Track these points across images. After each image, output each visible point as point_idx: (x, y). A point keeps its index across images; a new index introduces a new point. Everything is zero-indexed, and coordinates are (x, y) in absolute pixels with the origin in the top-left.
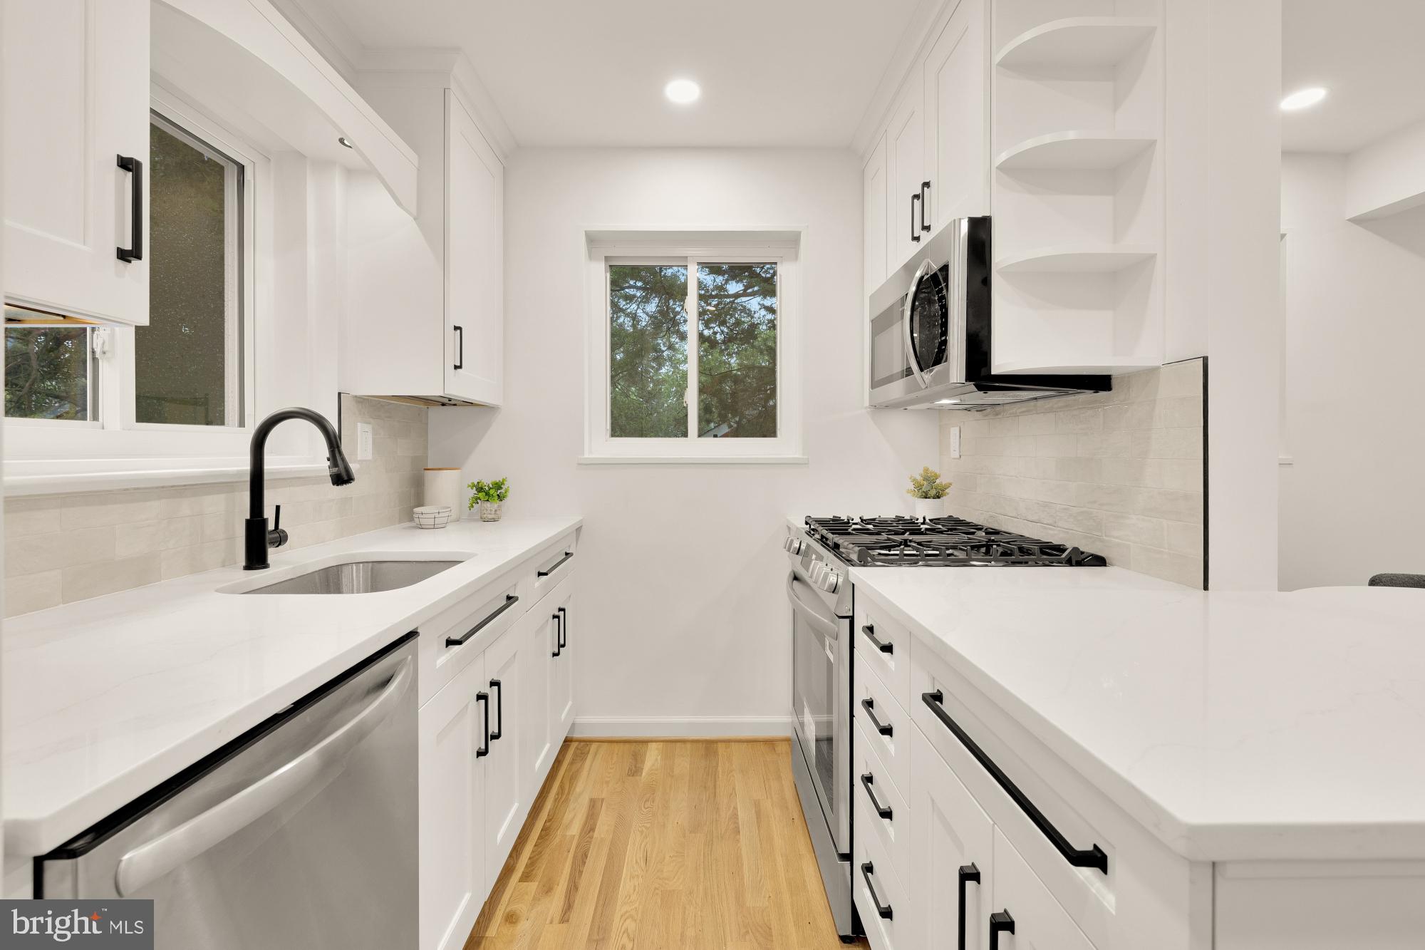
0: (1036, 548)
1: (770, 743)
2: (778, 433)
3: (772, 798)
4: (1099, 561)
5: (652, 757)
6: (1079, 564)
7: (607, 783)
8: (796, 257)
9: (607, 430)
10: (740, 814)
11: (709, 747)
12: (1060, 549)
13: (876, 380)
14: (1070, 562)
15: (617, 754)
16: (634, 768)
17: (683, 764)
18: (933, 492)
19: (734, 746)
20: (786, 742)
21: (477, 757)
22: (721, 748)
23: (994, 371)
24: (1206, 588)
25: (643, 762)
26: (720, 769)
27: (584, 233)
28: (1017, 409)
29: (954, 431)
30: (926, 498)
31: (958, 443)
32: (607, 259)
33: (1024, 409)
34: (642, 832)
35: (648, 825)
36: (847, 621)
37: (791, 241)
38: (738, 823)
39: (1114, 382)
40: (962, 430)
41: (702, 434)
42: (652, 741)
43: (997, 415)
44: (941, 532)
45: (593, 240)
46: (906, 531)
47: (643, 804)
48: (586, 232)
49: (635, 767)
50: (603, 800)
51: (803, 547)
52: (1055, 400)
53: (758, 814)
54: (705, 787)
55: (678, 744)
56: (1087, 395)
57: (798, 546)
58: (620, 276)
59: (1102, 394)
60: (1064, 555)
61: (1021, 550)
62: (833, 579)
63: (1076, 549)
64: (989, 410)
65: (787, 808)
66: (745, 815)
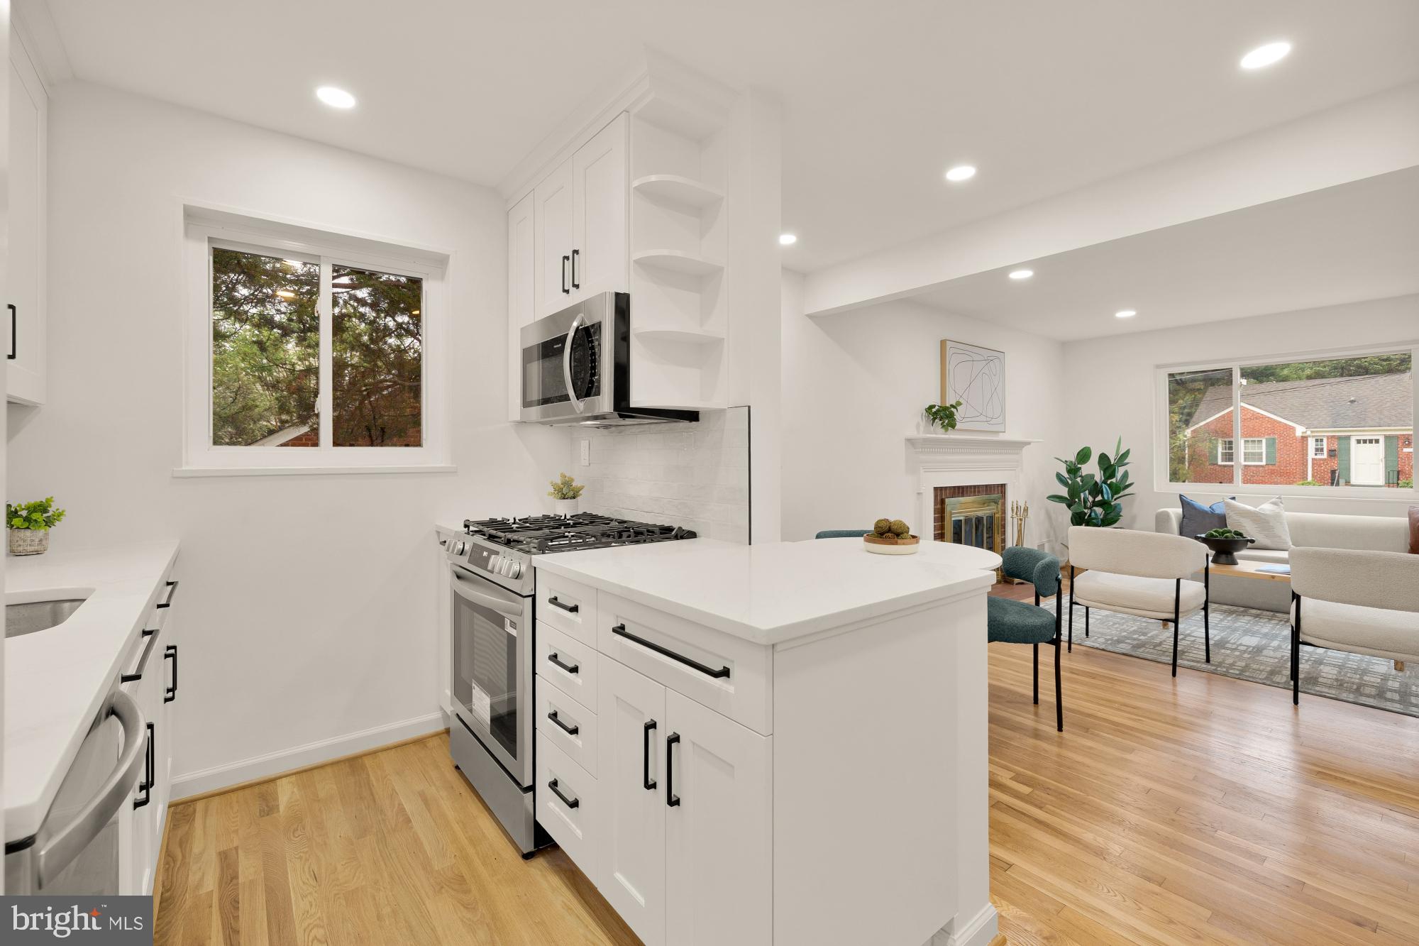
0: (657, 530)
1: (420, 742)
2: (424, 442)
3: (435, 785)
4: (692, 535)
5: (286, 794)
6: (682, 538)
7: (236, 832)
8: (442, 277)
9: (209, 436)
10: (407, 807)
11: (354, 764)
12: (670, 529)
13: (528, 400)
14: (676, 537)
15: (237, 802)
16: (266, 808)
17: (327, 786)
18: (571, 494)
19: (382, 756)
20: (437, 737)
21: (135, 809)
22: (368, 762)
23: (632, 405)
24: (750, 544)
25: (276, 799)
26: (372, 778)
27: (182, 206)
28: (635, 429)
29: (584, 444)
30: (564, 498)
31: (587, 453)
32: (210, 240)
33: (642, 430)
34: (301, 858)
35: (306, 850)
36: (530, 599)
37: (440, 262)
38: (406, 814)
39: (701, 416)
40: (591, 443)
41: (337, 443)
42: (280, 777)
43: (620, 433)
44: (587, 524)
45: (192, 216)
46: (561, 525)
47: (292, 834)
48: (184, 205)
49: (267, 806)
50: (236, 848)
51: (467, 547)
52: (663, 425)
53: (426, 801)
54: (361, 798)
55: (315, 771)
56: (684, 424)
57: (462, 547)
58: (224, 261)
59: (694, 423)
60: (673, 533)
61: (648, 531)
62: (516, 568)
63: (680, 528)
64: (613, 429)
65: (452, 787)
66: (411, 806)
